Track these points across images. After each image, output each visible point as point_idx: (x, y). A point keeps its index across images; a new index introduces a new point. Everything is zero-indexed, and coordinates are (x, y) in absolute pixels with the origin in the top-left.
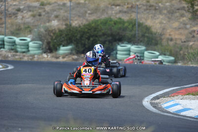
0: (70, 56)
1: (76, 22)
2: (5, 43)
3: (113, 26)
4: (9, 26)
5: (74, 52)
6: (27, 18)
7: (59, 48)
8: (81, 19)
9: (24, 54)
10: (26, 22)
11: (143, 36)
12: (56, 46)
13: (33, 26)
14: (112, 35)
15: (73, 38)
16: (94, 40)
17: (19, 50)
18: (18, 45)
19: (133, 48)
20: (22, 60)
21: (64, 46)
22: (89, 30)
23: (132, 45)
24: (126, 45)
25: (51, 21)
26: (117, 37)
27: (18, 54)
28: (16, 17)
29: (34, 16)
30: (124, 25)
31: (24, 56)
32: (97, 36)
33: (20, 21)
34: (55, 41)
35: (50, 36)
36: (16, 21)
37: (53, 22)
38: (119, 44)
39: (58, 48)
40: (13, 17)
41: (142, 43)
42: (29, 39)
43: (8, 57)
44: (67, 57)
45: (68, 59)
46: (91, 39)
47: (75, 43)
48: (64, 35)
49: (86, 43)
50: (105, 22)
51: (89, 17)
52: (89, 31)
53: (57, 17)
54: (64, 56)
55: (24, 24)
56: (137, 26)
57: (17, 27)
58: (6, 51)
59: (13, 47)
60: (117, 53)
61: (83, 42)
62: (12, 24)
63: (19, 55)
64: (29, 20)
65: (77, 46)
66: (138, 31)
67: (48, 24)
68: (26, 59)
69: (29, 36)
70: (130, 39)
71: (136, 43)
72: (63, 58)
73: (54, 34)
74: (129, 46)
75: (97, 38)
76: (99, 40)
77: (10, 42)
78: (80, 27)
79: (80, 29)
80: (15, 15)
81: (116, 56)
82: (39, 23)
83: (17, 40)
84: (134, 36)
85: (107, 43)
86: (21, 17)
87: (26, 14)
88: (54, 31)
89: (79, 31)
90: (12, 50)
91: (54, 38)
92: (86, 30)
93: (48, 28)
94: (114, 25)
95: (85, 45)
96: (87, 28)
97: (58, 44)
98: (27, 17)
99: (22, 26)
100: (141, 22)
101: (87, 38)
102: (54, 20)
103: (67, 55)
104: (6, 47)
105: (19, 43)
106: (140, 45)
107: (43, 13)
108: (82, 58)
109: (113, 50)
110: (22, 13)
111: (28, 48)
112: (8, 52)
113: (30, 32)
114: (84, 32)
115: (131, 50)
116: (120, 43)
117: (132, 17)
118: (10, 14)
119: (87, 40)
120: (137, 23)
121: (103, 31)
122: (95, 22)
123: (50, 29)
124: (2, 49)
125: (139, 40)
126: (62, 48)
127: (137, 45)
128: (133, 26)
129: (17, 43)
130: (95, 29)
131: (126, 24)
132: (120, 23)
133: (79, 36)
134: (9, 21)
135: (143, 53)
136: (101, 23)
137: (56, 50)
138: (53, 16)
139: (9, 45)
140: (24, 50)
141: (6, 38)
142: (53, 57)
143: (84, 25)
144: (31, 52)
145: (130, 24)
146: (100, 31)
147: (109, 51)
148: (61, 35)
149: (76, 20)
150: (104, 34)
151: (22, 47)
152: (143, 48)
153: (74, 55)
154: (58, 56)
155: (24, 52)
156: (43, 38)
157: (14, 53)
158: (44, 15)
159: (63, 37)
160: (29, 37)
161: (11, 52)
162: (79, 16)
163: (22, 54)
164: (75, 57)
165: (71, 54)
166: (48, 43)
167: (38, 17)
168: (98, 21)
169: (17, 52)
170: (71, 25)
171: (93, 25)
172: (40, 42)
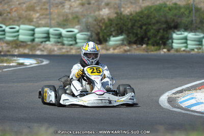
0: (121, 47)
1: (128, 10)
2: (51, 36)
3: (168, 13)
4: (55, 16)
5: (125, 43)
6: (75, 8)
7: (110, 39)
8: (134, 6)
9: (72, 47)
10: (74, 12)
11: (201, 22)
12: (105, 36)
13: (82, 15)
14: (166, 22)
15: (125, 28)
16: (147, 28)
17: (66, 42)
18: (65, 37)
19: (191, 35)
20: (69, 53)
21: (114, 37)
22: (141, 17)
23: (189, 32)
24: (183, 33)
25: (101, 9)
26: (172, 25)
27: (65, 47)
28: (63, 6)
29: (83, 5)
30: (180, 11)
31: (72, 49)
32: (150, 25)
33: (67, 11)
34: (105, 31)
35: (99, 26)
36: (64, 11)
37: (104, 10)
38: (174, 32)
39: (108, 39)
40: (60, 7)
41: (200, 30)
42: (76, 31)
43: (54, 51)
44: (118, 48)
45: (119, 51)
46: (144, 28)
47: (127, 32)
48: (114, 25)
49: (139, 32)
50: (159, 9)
51: (143, 3)
52: (141, 19)
53: (107, 5)
54: (115, 47)
55: (72, 13)
56: (194, 11)
57: (65, 18)
58: (52, 45)
59: (59, 40)
60: (172, 42)
61: (135, 31)
62: (59, 15)
63: (67, 49)
64: (77, 9)
65: (128, 36)
66: (195, 16)
67: (97, 13)
68: (73, 52)
69: (77, 27)
70: (187, 26)
71: (194, 30)
72: (114, 49)
73: (103, 23)
74: (186, 34)
75: (150, 27)
76: (152, 28)
77: (56, 35)
78: (131, 14)
79: (131, 17)
80: (62, 4)
81: (172, 46)
82: (89, 13)
83: (64, 32)
84: (191, 22)
85: (161, 31)
86: (69, 6)
87: (74, 3)
88: (103, 21)
89: (131, 19)
90: (59, 42)
91: (103, 28)
92: (138, 18)
93: (96, 18)
94: (169, 11)
95: (137, 34)
96: (139, 16)
97: (108, 34)
98: (76, 6)
99: (70, 17)
100: (199, 7)
101: (138, 27)
102: (105, 8)
103: (118, 47)
104: (51, 39)
105: (66, 35)
106: (198, 32)
107: (93, 2)
108: (135, 49)
109: (168, 39)
110: (70, 3)
111: (75, 40)
112: (55, 45)
113: (79, 22)
114: (136, 21)
115: (188, 38)
116: (176, 31)
117: (189, 2)
118: (57, 4)
119: (139, 29)
120: (194, 9)
121: (156, 19)
122: (148, 8)
123: (99, 18)
124: (47, 43)
125: (196, 27)
126: (112, 39)
127: (195, 32)
128: (190, 12)
129: (63, 35)
130: (148, 16)
131: (182, 10)
132: (176, 9)
133: (130, 25)
134: (56, 11)
135: (202, 41)
136: (155, 10)
137: (106, 41)
138: (103, 4)
139: (55, 38)
140: (71, 43)
141: (51, 31)
142: (103, 48)
143: (136, 13)
144: (79, 45)
145: (186, 10)
146: (154, 18)
147: (164, 40)
148: (111, 25)
149: (128, 8)
150: (158, 22)
151: (69, 39)
152: (202, 35)
153: (125, 45)
154: (108, 48)
155: (71, 45)
156: (92, 29)
157: (61, 47)
158: (94, 4)
159: (114, 27)
160: (77, 29)
161: (57, 45)
162: (131, 3)
163: (69, 47)
164: (127, 48)
165: (122, 44)
166: (98, 34)
167: (87, 5)
168: (151, 7)
169: (63, 45)
170: (121, 14)
171: (146, 12)
172: (89, 33)
